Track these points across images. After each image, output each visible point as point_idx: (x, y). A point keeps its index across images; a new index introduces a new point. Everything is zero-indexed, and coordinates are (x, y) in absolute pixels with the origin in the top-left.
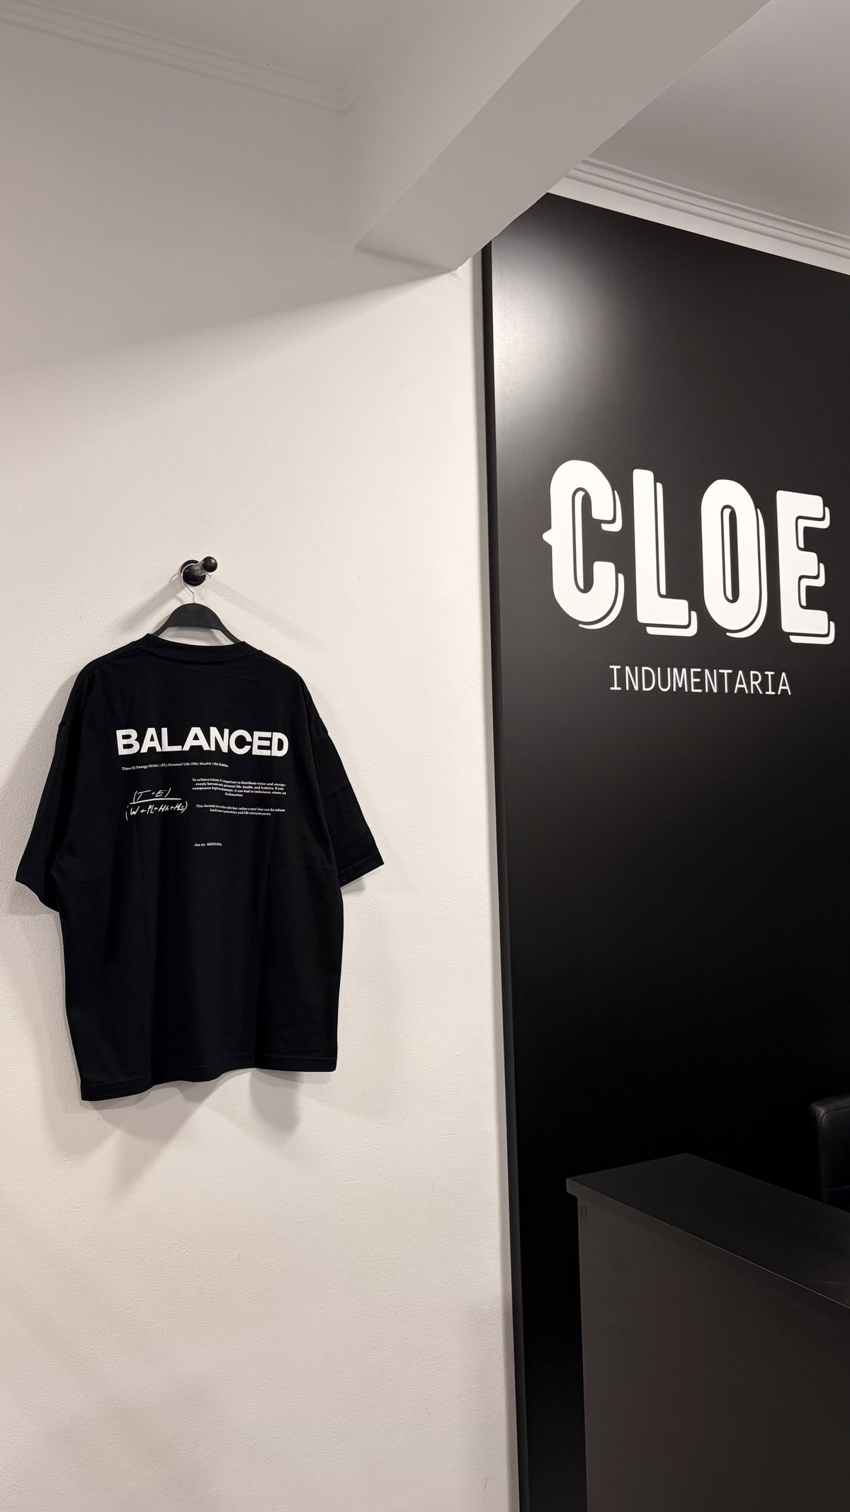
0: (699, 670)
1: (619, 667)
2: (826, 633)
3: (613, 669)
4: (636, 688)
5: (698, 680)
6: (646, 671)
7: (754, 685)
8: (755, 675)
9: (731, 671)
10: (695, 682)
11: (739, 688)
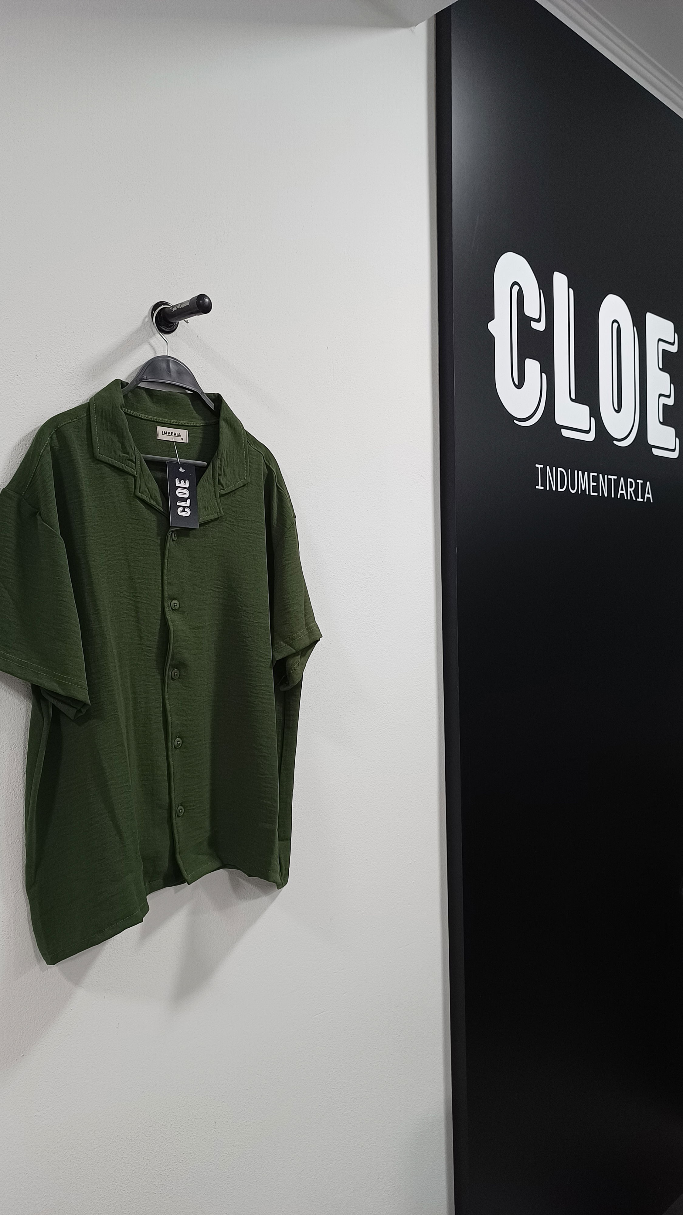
0: (596, 474)
1: (542, 466)
2: (673, 448)
3: (538, 468)
4: (554, 489)
5: (595, 484)
6: (560, 471)
7: (630, 491)
8: (631, 482)
9: (616, 477)
10: (593, 485)
11: (621, 494)
